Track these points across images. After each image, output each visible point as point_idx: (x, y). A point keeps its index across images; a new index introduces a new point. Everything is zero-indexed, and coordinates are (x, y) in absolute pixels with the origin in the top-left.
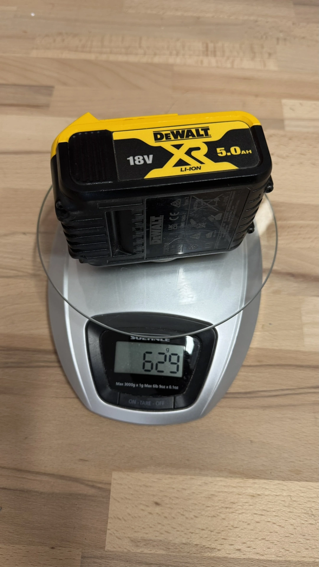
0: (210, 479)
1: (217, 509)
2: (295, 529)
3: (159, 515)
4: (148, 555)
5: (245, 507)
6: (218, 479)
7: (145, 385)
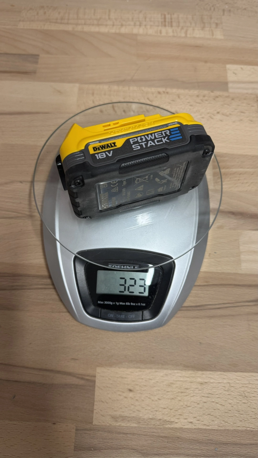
0: (170, 372)
1: (175, 393)
2: (232, 407)
3: (132, 399)
4: (124, 428)
5: (195, 392)
6: (176, 371)
7: (120, 303)
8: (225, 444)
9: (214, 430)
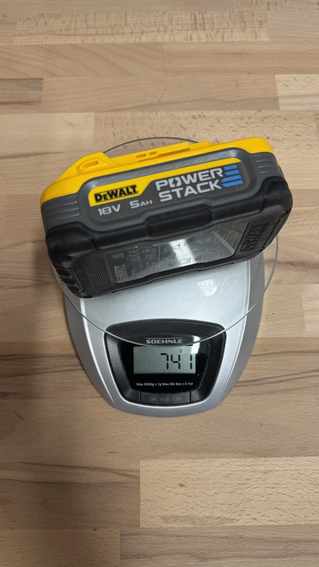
0: (226, 460)
1: (234, 486)
2: (303, 497)
3: (184, 495)
4: (177, 529)
5: (258, 482)
6: (233, 460)
7: (163, 383)
8: (296, 542)
9: (283, 526)
